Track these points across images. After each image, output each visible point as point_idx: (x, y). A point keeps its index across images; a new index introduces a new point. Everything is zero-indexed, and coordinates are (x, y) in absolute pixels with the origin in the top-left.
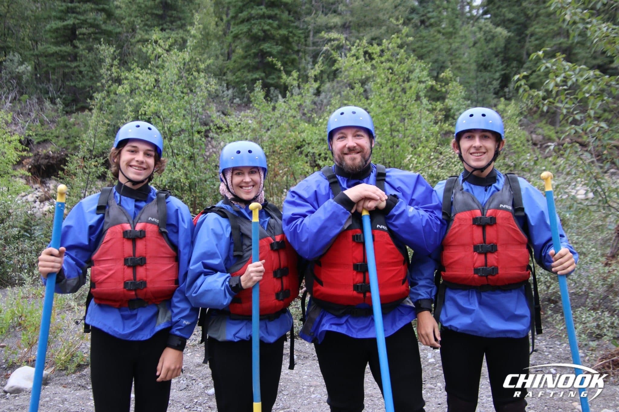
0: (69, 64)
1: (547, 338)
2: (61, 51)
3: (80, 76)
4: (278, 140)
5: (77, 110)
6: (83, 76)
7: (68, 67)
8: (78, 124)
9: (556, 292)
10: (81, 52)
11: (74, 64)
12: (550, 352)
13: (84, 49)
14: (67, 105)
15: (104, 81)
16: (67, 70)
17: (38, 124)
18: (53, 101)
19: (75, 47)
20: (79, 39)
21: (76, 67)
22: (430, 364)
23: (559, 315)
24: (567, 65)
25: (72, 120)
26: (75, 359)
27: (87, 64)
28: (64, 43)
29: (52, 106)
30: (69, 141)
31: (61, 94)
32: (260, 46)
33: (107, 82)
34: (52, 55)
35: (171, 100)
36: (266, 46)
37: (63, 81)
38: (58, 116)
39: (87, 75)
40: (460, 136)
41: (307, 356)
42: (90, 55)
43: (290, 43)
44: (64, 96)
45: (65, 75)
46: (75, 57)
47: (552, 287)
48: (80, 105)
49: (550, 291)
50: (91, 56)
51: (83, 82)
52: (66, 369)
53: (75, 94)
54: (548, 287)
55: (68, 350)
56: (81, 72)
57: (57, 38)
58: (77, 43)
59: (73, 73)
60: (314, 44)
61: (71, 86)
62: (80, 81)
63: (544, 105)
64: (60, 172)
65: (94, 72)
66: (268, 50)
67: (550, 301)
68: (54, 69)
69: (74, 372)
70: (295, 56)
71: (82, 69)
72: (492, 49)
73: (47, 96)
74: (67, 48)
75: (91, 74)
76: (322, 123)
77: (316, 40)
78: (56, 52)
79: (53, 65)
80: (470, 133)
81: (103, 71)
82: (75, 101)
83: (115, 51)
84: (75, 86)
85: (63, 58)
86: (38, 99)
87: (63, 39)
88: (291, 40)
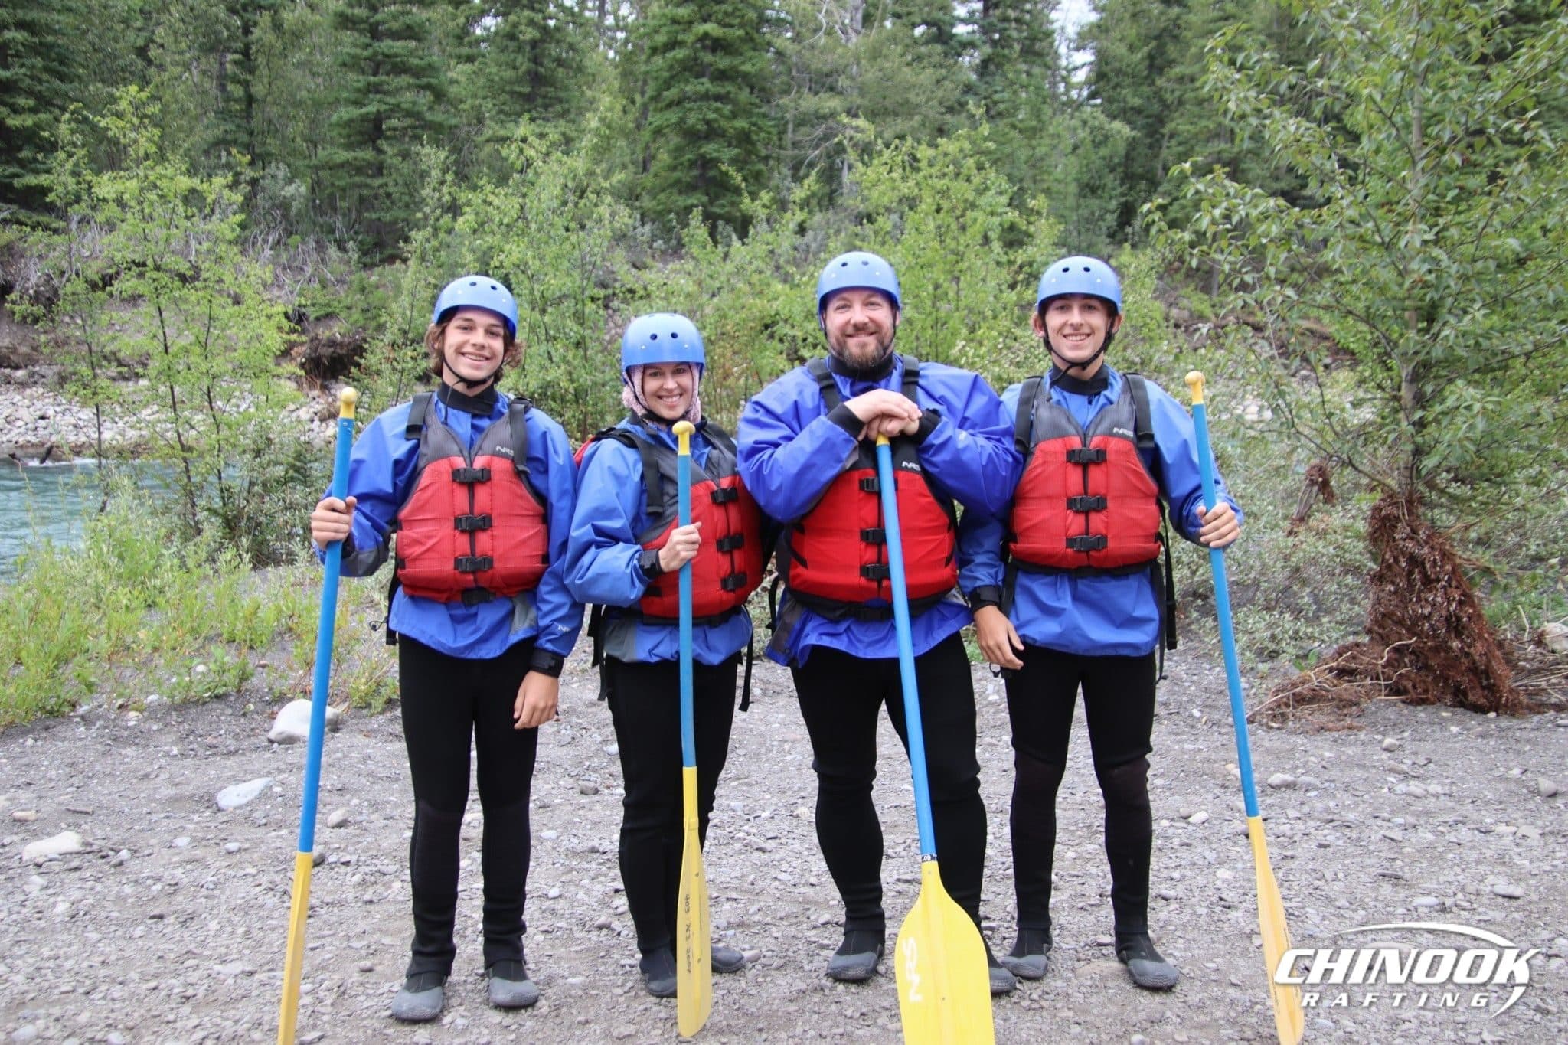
0: (369, 181)
1: (1190, 659)
2: (355, 159)
3: (388, 203)
4: (731, 313)
5: (383, 261)
6: (393, 203)
7: (367, 186)
8: (384, 286)
9: (1206, 581)
10: (389, 161)
11: (377, 182)
12: (1193, 682)
13: (395, 155)
14: (365, 253)
15: (427, 210)
16: (365, 192)
17: (317, 285)
18: (341, 246)
19: (380, 151)
20: (387, 138)
21: (381, 186)
22: (992, 704)
23: (1210, 619)
24: (1232, 187)
25: (374, 279)
26: (382, 690)
27: (400, 182)
28: (361, 144)
29: (339, 253)
30: (369, 315)
31: (356, 233)
32: (700, 147)
33: (433, 212)
34: (342, 165)
35: (546, 243)
36: (710, 149)
37: (359, 212)
38: (351, 272)
39: (400, 200)
40: (1045, 305)
41: (778, 689)
42: (405, 165)
43: (753, 143)
44: (360, 237)
45: (362, 200)
46: (379, 169)
47: (1201, 571)
48: (388, 252)
49: (1196, 579)
50: (406, 167)
51: (392, 212)
52: (369, 706)
53: (379, 233)
54: (1194, 573)
55: (371, 674)
56: (389, 195)
57: (349, 136)
58: (383, 144)
59: (376, 196)
60: (795, 145)
61: (373, 221)
62: (388, 209)
63: (1191, 254)
64: (353, 370)
65: (411, 195)
66: (715, 155)
67: (1196, 595)
68: (344, 190)
69: (383, 712)
70: (761, 166)
71: (391, 189)
72: (1104, 158)
73: (331, 237)
74: (367, 154)
75: (406, 198)
76: (806, 284)
77: (798, 138)
78: (347, 162)
79: (342, 183)
80: (1062, 301)
81: (426, 192)
82: (379, 245)
83: (447, 158)
84: (379, 219)
85: (359, 170)
86: (317, 242)
87: (359, 138)
88: (754, 137)
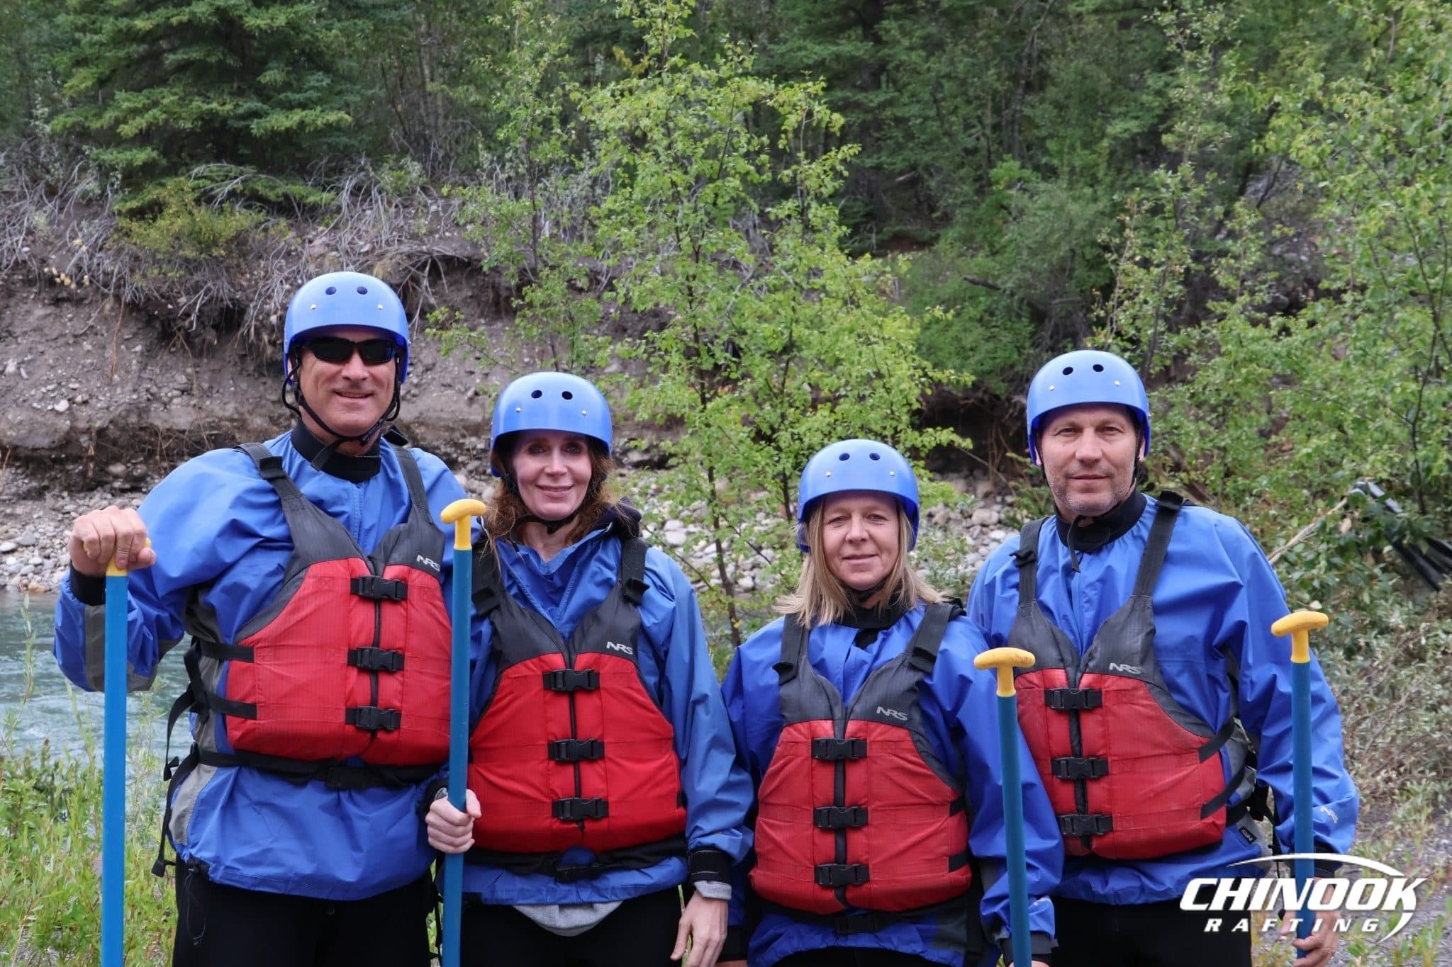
0: (860, 97)
2: (837, 56)
3: (898, 134)
5: (884, 247)
6: (910, 136)
7: (858, 105)
10: (899, 58)
11: (875, 98)
13: (912, 47)
19: (881, 41)
20: (894, 17)
21: (883, 105)
28: (843, 31)
48: (889, 230)
51: (906, 153)
56: (900, 121)
58: (887, 28)
62: (900, 147)
65: (939, 116)
74: (856, 47)
75: (934, 126)
84: (878, 168)
